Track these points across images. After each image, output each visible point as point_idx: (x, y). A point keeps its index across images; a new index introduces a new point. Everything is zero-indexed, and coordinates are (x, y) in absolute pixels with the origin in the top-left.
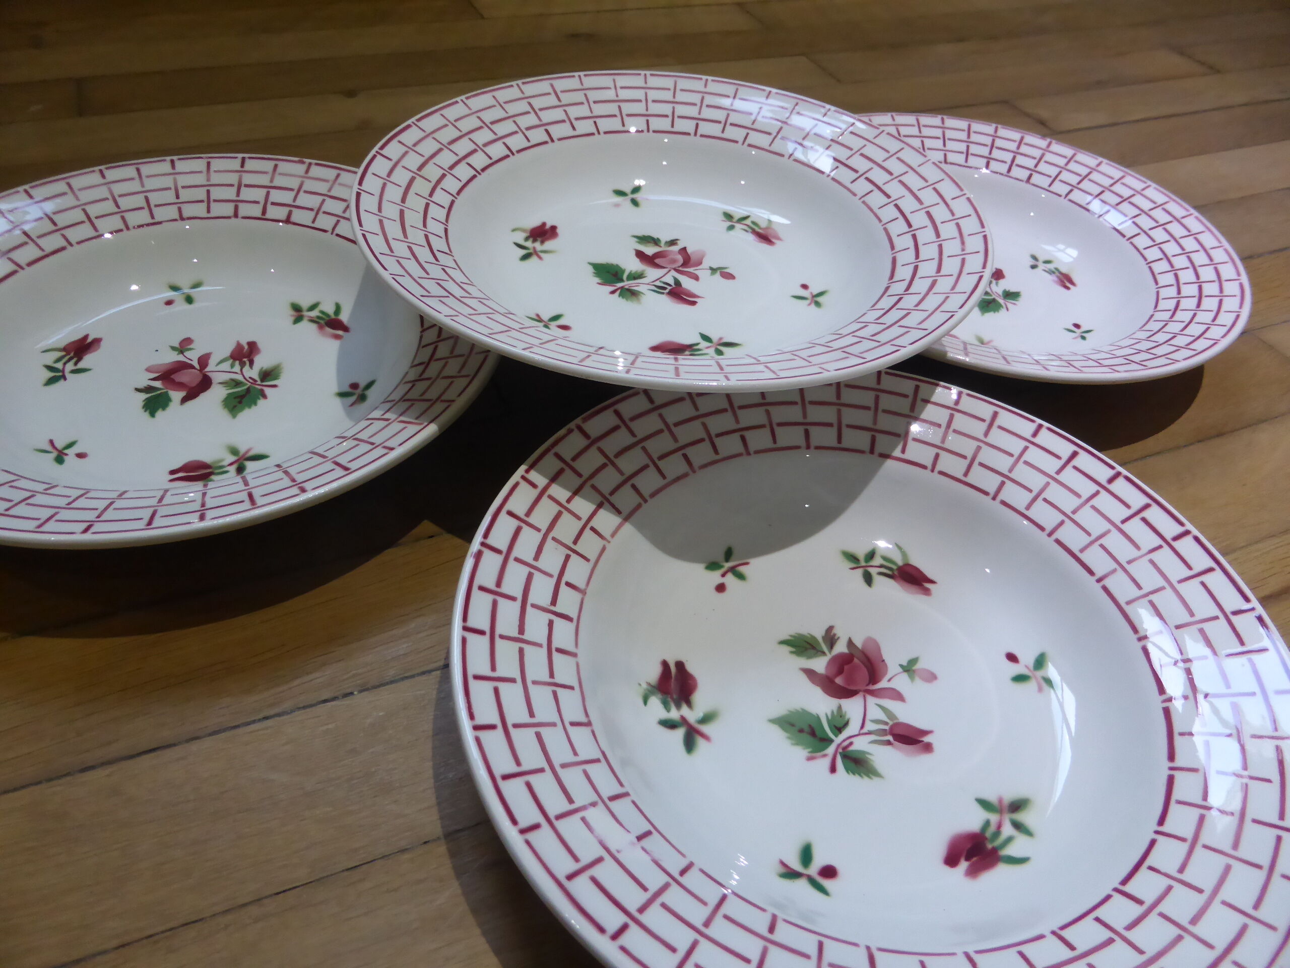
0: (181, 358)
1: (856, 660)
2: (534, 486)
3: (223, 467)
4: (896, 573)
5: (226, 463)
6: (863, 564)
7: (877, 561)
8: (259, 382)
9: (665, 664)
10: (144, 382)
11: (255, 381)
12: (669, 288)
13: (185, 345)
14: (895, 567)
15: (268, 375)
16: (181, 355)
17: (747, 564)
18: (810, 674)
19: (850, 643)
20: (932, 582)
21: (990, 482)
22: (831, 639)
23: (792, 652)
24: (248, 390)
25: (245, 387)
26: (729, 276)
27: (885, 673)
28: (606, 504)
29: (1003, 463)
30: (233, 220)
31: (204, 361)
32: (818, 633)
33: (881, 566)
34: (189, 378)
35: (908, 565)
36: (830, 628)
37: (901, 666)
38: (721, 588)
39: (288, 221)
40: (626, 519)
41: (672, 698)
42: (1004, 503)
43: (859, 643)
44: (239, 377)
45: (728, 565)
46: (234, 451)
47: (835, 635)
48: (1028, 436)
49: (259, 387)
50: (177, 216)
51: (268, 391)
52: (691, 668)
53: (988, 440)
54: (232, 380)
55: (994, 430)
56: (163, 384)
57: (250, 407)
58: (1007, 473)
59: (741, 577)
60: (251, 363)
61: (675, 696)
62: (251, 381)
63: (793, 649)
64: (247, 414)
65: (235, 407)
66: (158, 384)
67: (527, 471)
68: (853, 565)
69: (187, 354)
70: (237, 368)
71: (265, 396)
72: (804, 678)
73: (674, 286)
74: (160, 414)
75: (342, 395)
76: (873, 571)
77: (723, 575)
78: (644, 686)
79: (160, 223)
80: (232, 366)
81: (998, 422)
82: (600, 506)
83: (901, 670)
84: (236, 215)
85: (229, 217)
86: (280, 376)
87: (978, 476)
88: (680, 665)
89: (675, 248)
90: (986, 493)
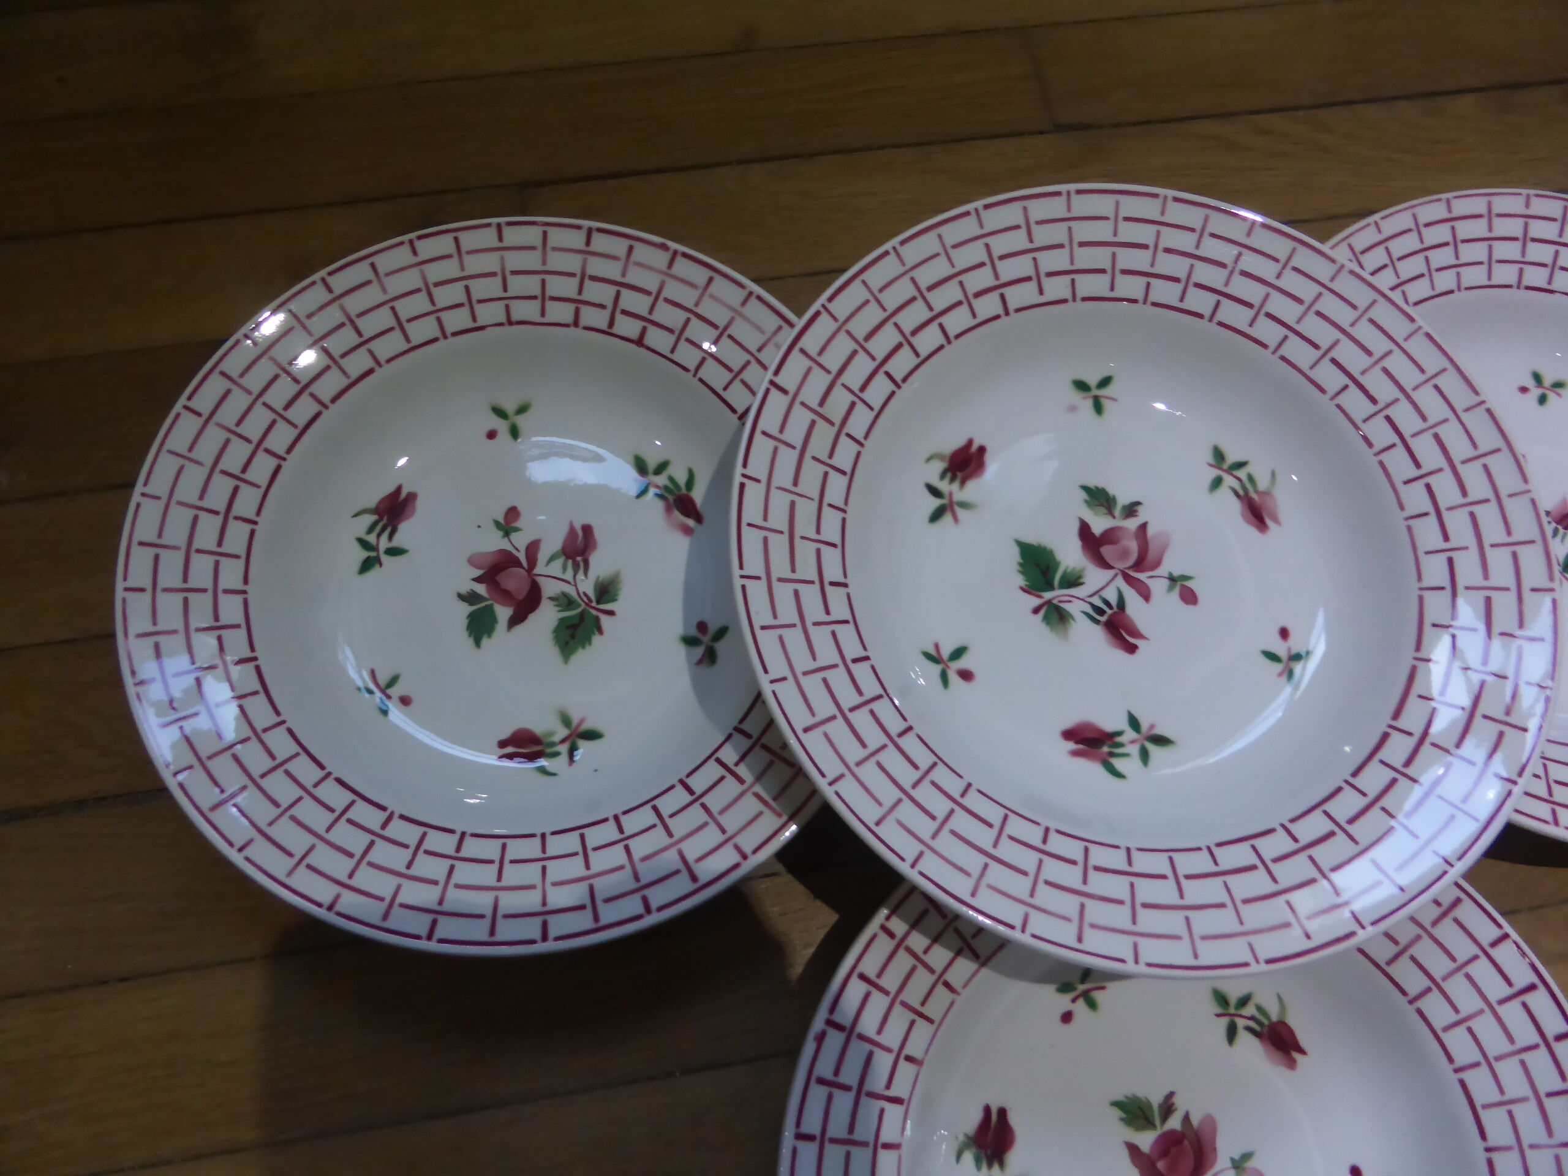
0: (505, 545)
1: (1186, 1143)
2: (891, 935)
3: (553, 744)
4: (1265, 1030)
5: (557, 738)
6: (1232, 1011)
7: (1250, 1010)
8: (594, 604)
9: (987, 1110)
10: (467, 585)
11: (590, 600)
12: (1109, 612)
13: (509, 522)
14: (1266, 1022)
15: (606, 591)
16: (506, 540)
17: (1103, 988)
18: (1133, 1149)
19: (1186, 1118)
20: (1302, 1051)
21: (1414, 982)
22: (1167, 1109)
23: (1122, 1119)
24: (582, 616)
25: (579, 610)
26: (1189, 597)
27: (1212, 1165)
28: (967, 951)
29: (1439, 965)
30: (572, 329)
31: (533, 549)
32: (1156, 1099)
33: (1252, 1018)
34: (515, 581)
35: (1282, 1024)
36: (1171, 1094)
37: (1232, 1160)
38: (1067, 1017)
39: (640, 342)
40: (983, 964)
41: (986, 1154)
42: (1420, 1012)
43: (1195, 1121)
44: (570, 590)
45: (1081, 988)
46: (566, 721)
47: (1173, 1104)
48: (1485, 943)
49: (594, 612)
50: (503, 319)
51: (605, 620)
52: (1013, 1120)
53: (1435, 932)
54: (565, 595)
55: (1448, 922)
56: (488, 591)
57: (584, 647)
58: (1439, 980)
59: (1092, 1005)
60: (586, 563)
61: (989, 1152)
62: (585, 599)
63: (1123, 1115)
64: (581, 657)
65: (567, 643)
66: (481, 589)
67: (888, 918)
68: (1220, 1011)
69: (514, 536)
70: (569, 575)
71: (600, 631)
72: (1125, 1153)
73: (1115, 609)
74: (485, 641)
75: (689, 641)
76: (1241, 1023)
77: (1074, 1001)
78: (961, 1138)
79: (482, 328)
80: (565, 568)
81: (1457, 913)
82: (958, 953)
83: (1229, 1164)
84: (576, 323)
85: (567, 325)
86: (617, 595)
87: (1403, 971)
88: (1002, 1112)
89: (1132, 524)
90: (1404, 993)
